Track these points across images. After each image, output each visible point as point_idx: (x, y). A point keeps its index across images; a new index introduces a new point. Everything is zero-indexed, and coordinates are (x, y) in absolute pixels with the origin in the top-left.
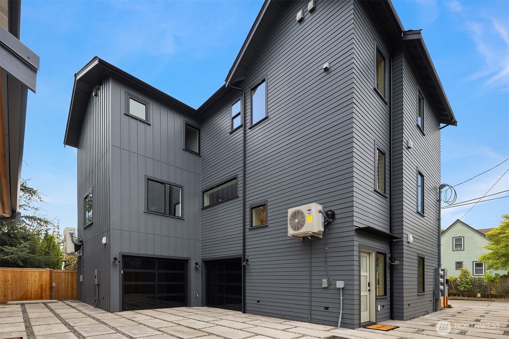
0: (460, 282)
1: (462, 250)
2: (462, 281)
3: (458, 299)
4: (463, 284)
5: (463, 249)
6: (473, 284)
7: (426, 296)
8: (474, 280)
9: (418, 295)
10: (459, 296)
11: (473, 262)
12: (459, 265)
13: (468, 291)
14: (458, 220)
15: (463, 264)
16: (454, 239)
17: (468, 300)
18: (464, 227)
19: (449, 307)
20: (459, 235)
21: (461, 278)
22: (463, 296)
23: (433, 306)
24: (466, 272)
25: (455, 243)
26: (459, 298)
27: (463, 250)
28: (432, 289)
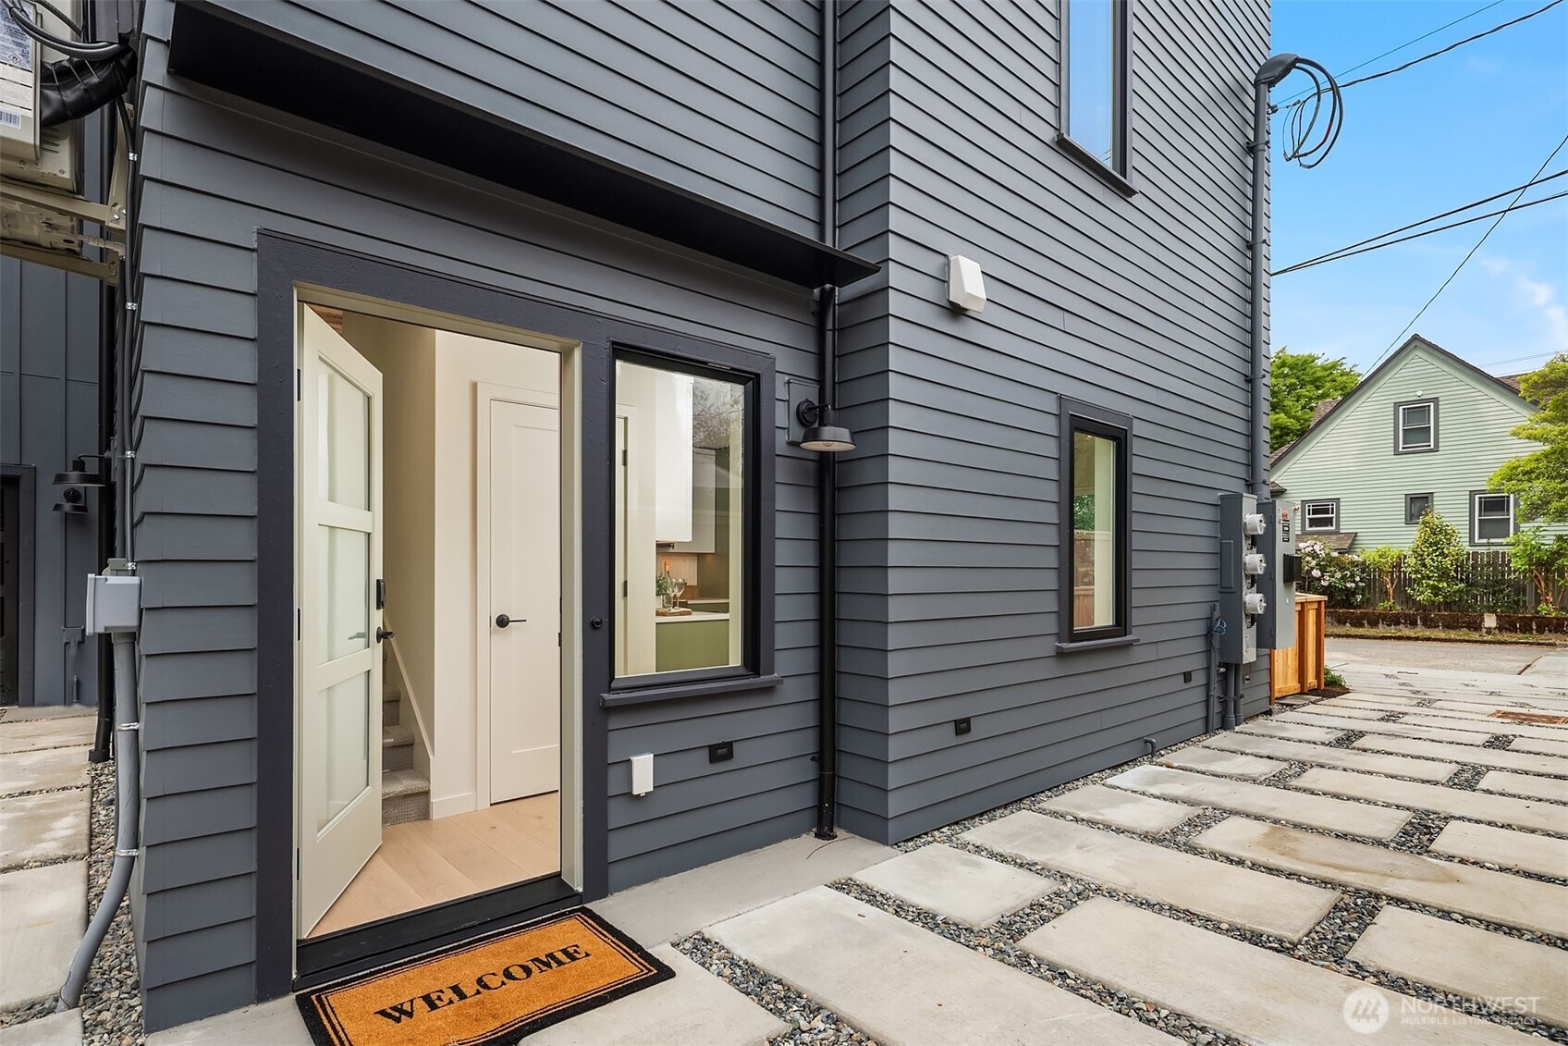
0: (1417, 572)
1: (1431, 451)
2: (1425, 566)
3: (1409, 638)
4: (1429, 578)
5: (1432, 447)
6: (1467, 577)
7: (1138, 654)
8: (1471, 562)
9: (1061, 655)
10: (1414, 624)
11: (1472, 494)
12: (1418, 505)
13: (1447, 605)
14: (1416, 338)
15: (1433, 501)
16: (1401, 408)
17: (1445, 640)
18: (1437, 363)
19: (1331, 688)
20: (1419, 393)
21: (1422, 555)
22: (1429, 623)
23: (1207, 702)
24: (1440, 532)
25: (1404, 423)
26: (1411, 633)
27: (1436, 450)
28: (1202, 612)
